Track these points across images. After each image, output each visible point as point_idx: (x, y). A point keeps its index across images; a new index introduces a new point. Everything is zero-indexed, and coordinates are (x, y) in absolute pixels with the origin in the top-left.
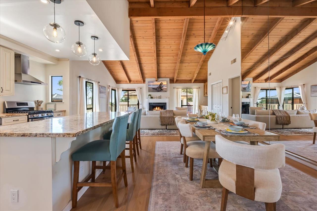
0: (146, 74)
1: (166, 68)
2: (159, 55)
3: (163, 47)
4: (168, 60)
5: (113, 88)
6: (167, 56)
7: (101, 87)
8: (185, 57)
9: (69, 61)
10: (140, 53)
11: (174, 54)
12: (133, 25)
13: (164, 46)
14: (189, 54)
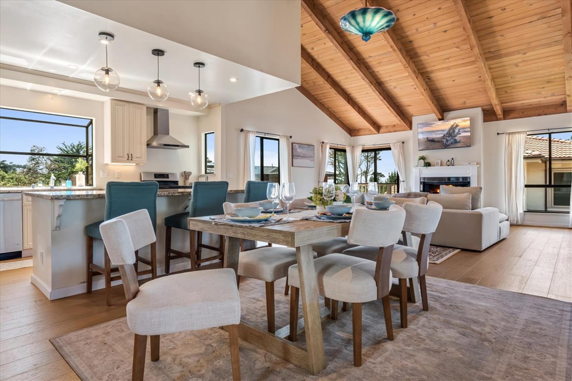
0: (409, 106)
1: (454, 81)
2: (416, 53)
3: (415, 31)
4: (447, 61)
5: (339, 146)
6: (439, 49)
7: (299, 146)
8: (499, 38)
9: (220, 106)
10: (368, 60)
11: (457, 40)
12: (323, 6)
13: (417, 26)
14: (505, 27)
